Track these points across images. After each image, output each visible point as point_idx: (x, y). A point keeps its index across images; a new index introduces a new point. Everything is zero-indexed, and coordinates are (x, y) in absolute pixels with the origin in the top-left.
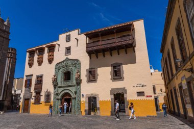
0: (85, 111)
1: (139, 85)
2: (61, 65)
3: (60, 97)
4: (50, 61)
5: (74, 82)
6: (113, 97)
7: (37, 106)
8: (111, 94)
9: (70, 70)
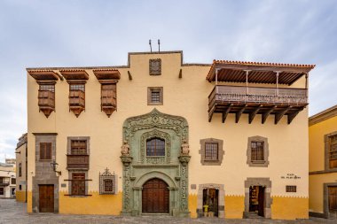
0: (198, 210)
1: (291, 176)
2: (138, 123)
3: (139, 184)
4: (109, 109)
5: (174, 161)
6: (248, 190)
7: (78, 200)
8: (246, 187)
9: (162, 136)
